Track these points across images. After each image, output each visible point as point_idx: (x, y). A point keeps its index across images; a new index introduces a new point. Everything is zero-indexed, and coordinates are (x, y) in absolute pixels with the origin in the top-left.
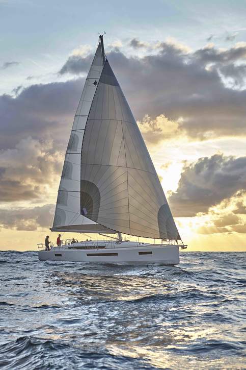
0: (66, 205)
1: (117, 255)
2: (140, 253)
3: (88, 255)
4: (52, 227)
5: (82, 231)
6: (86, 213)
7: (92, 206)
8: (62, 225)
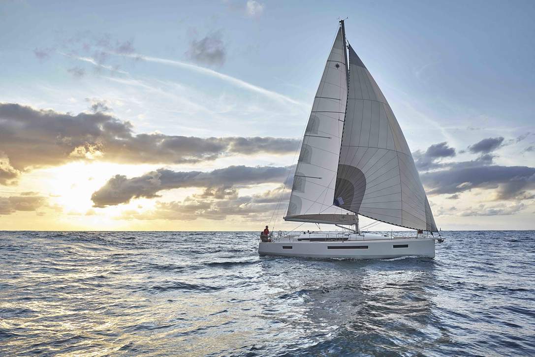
0: (303, 192)
1: (367, 248)
2: (395, 246)
3: (329, 248)
4: (285, 216)
5: (318, 221)
6: (341, 202)
7: (352, 195)
8: (297, 214)
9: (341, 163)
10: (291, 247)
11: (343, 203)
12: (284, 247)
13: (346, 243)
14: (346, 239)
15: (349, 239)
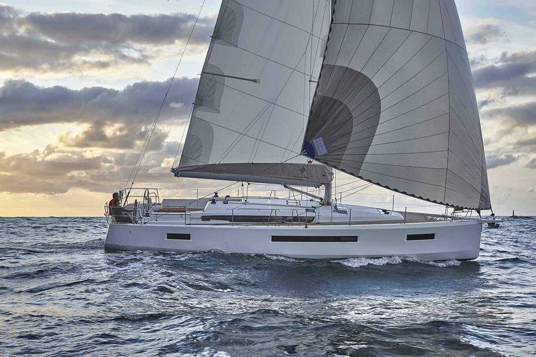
2: (410, 237)
3: (275, 239)
4: (176, 166)
9: (329, 62)
10: (187, 237)
11: (325, 151)
12: (171, 236)
13: (313, 230)
14: (309, 221)
15: (316, 220)
